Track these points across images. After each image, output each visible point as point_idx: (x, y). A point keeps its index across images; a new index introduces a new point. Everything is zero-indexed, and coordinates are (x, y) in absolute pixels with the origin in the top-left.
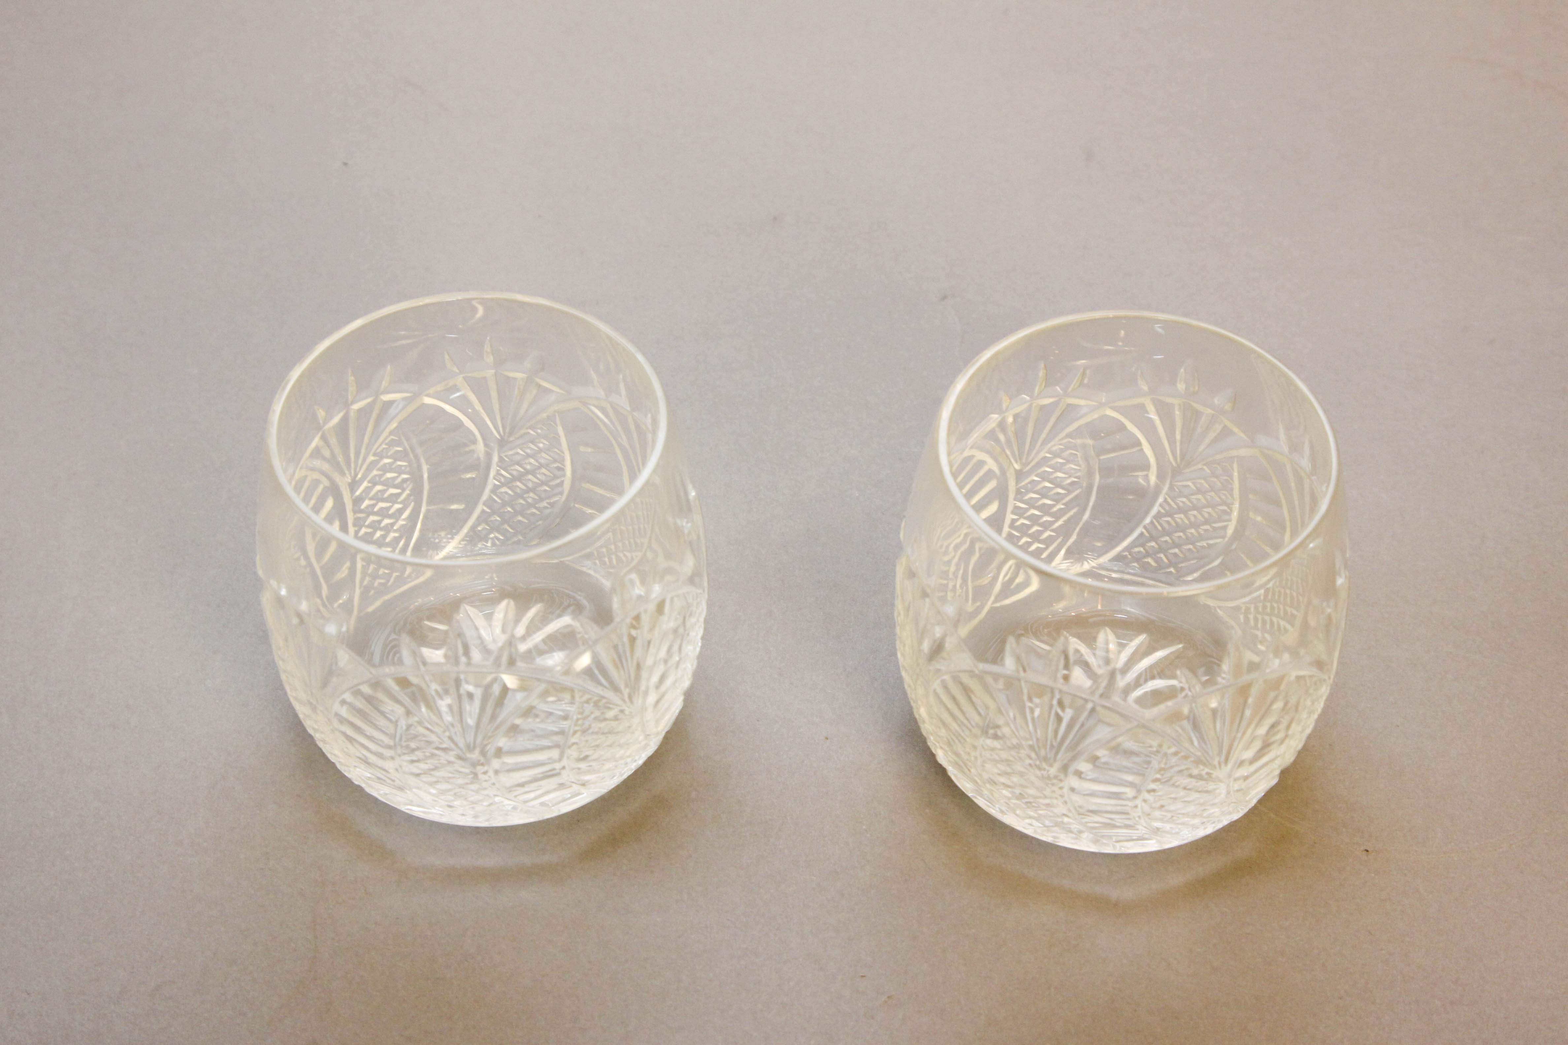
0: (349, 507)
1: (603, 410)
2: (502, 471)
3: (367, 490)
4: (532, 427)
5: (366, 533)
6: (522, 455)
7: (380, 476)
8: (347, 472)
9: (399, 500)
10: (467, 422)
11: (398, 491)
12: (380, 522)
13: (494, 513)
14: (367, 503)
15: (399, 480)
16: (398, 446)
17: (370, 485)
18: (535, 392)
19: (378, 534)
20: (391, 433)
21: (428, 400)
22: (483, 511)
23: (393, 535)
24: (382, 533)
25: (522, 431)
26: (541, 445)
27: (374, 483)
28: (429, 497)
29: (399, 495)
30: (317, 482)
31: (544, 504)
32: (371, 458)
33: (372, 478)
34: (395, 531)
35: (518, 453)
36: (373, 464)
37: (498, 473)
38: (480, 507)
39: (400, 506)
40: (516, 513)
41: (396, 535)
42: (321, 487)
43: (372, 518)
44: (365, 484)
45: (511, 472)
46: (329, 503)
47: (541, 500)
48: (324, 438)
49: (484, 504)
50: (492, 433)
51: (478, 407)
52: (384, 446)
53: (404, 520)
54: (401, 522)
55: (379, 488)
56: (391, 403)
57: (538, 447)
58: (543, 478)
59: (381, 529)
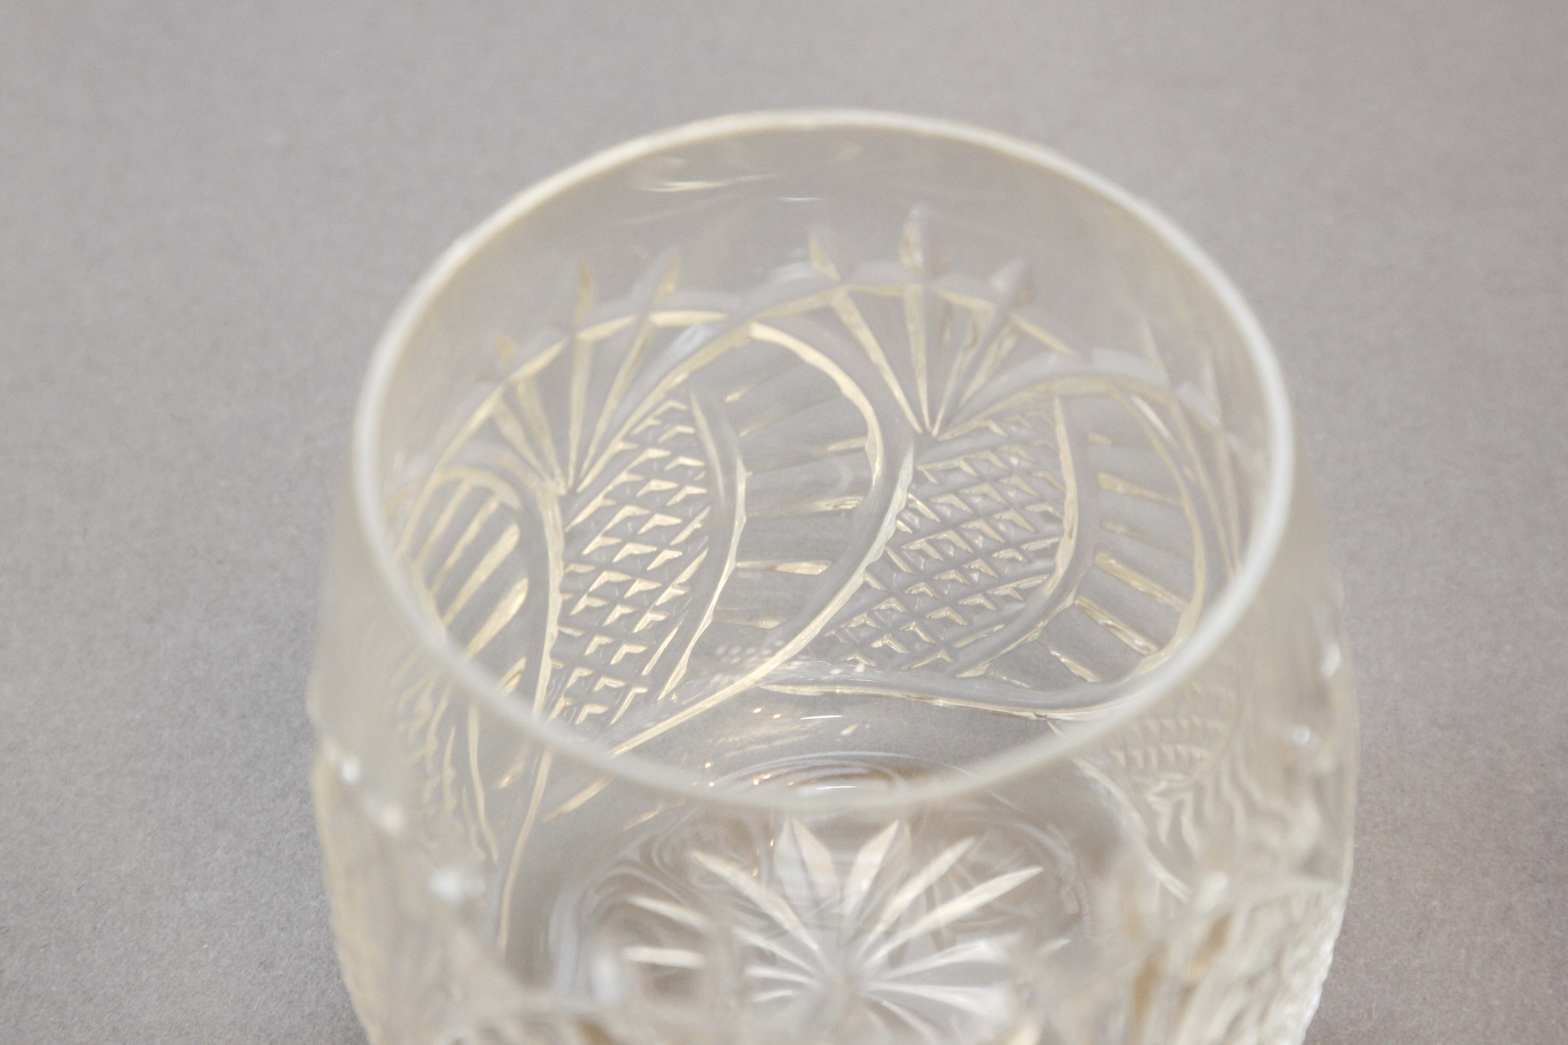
0: (555, 545)
1: (1161, 410)
2: (919, 503)
3: (601, 516)
4: (998, 418)
5: (588, 609)
6: (967, 474)
7: (636, 486)
8: (558, 471)
9: (674, 542)
10: (847, 386)
11: (675, 521)
12: (625, 586)
13: (889, 593)
14: (598, 541)
15: (679, 497)
16: (682, 422)
17: (609, 503)
18: (1009, 344)
19: (619, 611)
20: (671, 394)
21: (761, 332)
22: (865, 586)
23: (649, 617)
24: (627, 610)
25: (975, 423)
26: (1014, 461)
27: (620, 498)
28: (740, 545)
29: (676, 530)
30: (482, 495)
31: (1004, 590)
32: (618, 445)
33: (616, 488)
34: (657, 609)
35: (957, 469)
36: (619, 461)
37: (909, 507)
38: (858, 578)
39: (676, 554)
40: (941, 601)
41: (661, 617)
42: (492, 505)
43: (605, 577)
44: (598, 501)
45: (938, 508)
46: (510, 539)
47: (1002, 580)
48: (510, 398)
49: (869, 569)
50: (903, 417)
51: (876, 355)
52: (651, 422)
53: (681, 585)
54: (671, 592)
55: (628, 510)
56: (673, 332)
57: (1008, 463)
58: (1013, 534)
59: (626, 602)
